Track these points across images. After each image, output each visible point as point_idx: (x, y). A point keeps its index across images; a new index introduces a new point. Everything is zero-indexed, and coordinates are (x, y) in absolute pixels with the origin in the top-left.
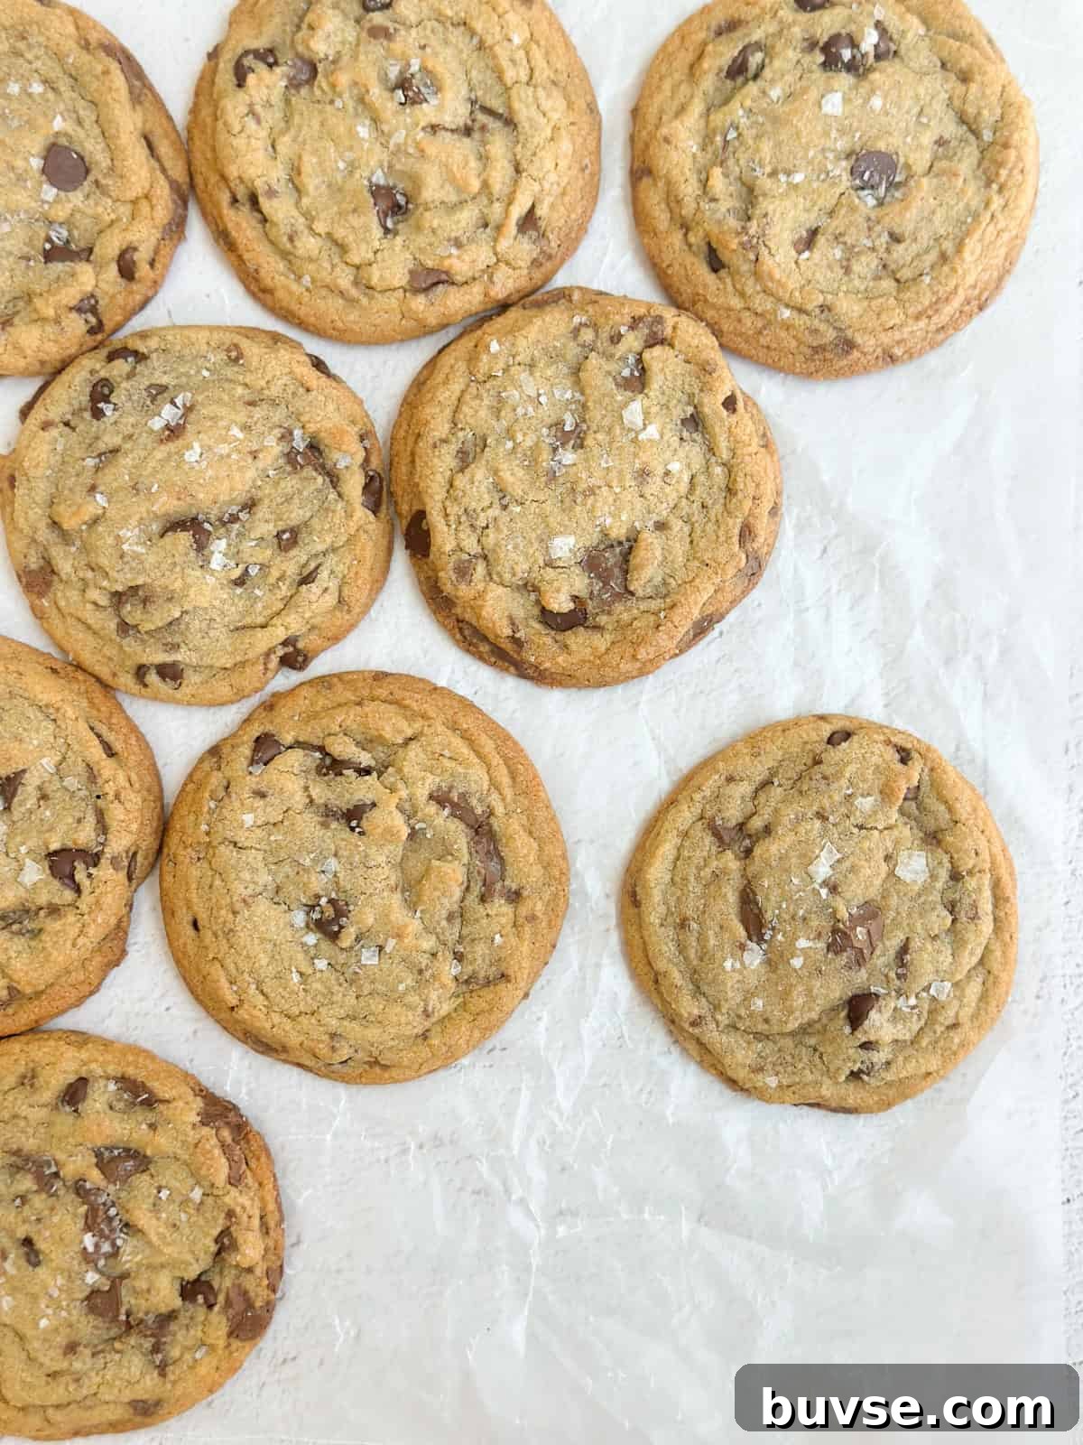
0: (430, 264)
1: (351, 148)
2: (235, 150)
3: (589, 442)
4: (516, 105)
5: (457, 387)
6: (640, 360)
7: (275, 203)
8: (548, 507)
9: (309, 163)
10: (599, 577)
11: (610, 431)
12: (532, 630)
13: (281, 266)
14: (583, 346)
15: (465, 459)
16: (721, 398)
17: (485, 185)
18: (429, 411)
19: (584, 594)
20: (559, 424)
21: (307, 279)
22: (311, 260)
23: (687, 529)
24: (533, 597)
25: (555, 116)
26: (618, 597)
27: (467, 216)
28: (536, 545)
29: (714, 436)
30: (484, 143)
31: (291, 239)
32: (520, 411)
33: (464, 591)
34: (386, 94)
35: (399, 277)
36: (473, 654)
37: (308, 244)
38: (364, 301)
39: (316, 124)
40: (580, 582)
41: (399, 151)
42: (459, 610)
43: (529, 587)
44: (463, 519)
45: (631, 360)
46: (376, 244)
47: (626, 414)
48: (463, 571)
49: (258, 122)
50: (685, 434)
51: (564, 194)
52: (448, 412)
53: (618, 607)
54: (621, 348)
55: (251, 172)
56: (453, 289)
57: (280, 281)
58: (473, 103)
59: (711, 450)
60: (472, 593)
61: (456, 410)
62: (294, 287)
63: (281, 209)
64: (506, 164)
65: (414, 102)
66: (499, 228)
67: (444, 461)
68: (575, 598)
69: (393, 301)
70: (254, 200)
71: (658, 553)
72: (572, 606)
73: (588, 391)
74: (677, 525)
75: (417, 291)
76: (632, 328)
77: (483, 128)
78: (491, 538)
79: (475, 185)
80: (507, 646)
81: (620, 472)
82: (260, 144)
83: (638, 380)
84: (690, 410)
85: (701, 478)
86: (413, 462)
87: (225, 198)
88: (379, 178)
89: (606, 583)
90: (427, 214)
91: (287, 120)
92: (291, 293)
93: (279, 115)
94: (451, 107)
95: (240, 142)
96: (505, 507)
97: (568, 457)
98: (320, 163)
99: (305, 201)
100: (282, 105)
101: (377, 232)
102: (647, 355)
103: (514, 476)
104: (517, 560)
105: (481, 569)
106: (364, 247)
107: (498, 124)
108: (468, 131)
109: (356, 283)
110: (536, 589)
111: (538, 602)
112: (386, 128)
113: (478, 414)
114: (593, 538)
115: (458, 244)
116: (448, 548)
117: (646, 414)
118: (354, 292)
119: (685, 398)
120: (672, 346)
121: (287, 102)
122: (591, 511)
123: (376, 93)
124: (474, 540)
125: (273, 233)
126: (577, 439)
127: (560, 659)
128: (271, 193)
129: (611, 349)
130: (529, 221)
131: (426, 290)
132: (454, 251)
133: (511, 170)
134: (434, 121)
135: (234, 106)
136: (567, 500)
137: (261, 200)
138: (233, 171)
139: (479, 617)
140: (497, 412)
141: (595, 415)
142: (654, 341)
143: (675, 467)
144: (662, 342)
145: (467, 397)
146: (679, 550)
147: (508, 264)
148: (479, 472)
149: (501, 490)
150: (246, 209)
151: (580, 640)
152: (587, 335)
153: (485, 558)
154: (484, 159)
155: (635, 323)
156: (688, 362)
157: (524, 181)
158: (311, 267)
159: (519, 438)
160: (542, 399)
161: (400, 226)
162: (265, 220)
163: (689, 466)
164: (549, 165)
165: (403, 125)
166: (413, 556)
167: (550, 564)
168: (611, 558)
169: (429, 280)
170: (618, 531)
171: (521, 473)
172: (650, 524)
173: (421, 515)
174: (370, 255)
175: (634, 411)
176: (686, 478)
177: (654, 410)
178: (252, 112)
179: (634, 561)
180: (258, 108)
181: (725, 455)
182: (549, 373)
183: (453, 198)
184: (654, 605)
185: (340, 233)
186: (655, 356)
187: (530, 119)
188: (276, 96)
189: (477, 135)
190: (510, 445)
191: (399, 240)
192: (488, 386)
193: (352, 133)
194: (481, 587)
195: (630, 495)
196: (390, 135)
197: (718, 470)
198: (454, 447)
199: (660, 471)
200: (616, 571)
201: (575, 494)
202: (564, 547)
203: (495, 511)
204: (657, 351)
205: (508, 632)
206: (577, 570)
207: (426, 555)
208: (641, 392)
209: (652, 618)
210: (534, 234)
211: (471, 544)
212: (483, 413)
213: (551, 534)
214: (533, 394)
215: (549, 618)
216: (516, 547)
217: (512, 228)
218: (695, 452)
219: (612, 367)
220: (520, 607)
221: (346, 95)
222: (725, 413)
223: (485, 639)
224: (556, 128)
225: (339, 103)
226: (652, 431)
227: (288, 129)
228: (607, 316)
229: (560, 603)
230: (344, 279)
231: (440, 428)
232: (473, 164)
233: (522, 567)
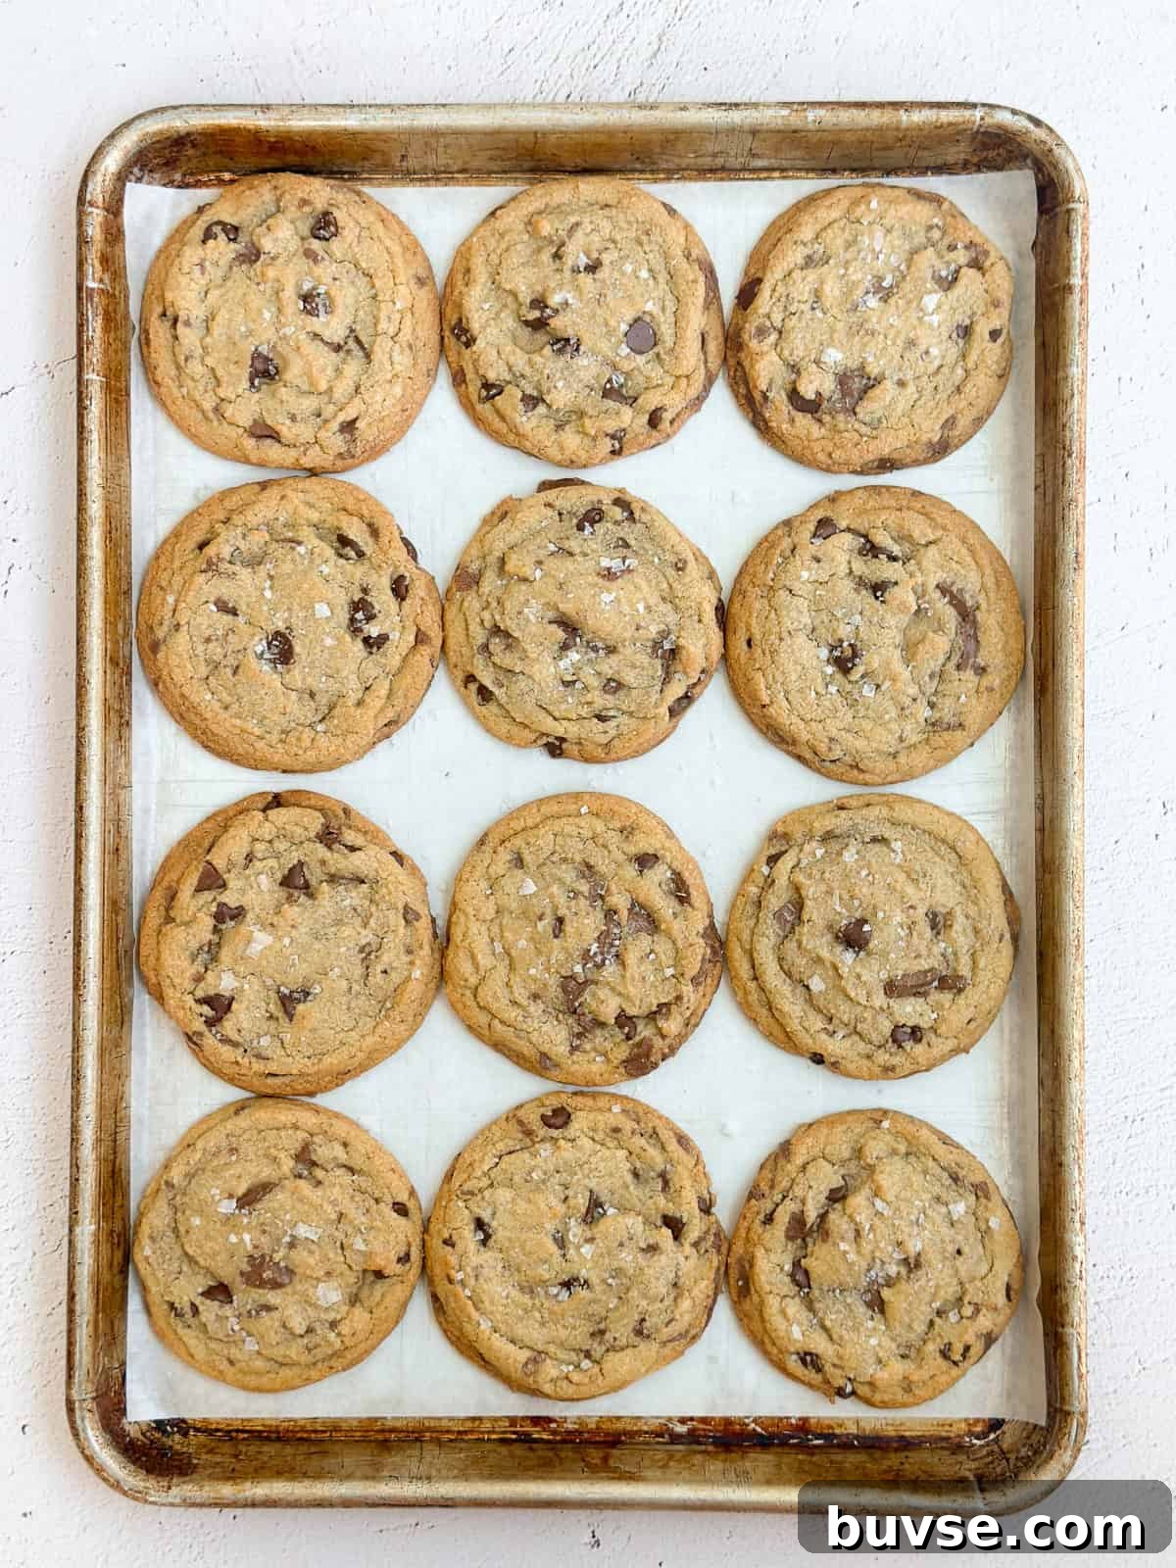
0: (269, 423)
1: (254, 321)
2: (179, 283)
3: (892, 301)
4: (376, 348)
5: (835, 214)
6: (957, 271)
7: (187, 331)
8: (840, 326)
9: (222, 317)
10: (842, 391)
11: (909, 302)
12: (779, 397)
13: (173, 372)
14: (929, 239)
15: (809, 262)
16: (991, 327)
17: (330, 390)
18: (806, 218)
19: (826, 394)
20: (881, 279)
21: (184, 391)
22: (193, 379)
23: (916, 396)
24: (794, 376)
25: (398, 368)
26: (845, 410)
27: (308, 404)
28: (817, 345)
29: (971, 347)
30: (344, 362)
31: (186, 360)
32: (862, 254)
33: (754, 344)
34: (295, 297)
35: (245, 419)
36: (733, 391)
37: (196, 368)
38: (215, 423)
39: (240, 292)
40: (828, 386)
41: (284, 338)
42: (742, 355)
43: (795, 369)
44: (783, 299)
45: (953, 267)
46: (240, 391)
47: (926, 299)
48: (761, 332)
49: (203, 274)
50: (954, 335)
51: (382, 420)
52: (818, 227)
53: (841, 417)
54: (952, 255)
55: (181, 303)
56: (277, 445)
57: (167, 381)
58: (352, 331)
59: (964, 357)
60: (758, 350)
61: (824, 229)
62: (175, 390)
63: (189, 337)
64: (351, 383)
65: (309, 313)
66: (326, 421)
67: (797, 255)
68: (819, 394)
69: (233, 433)
70: (176, 320)
71: (888, 399)
72: (813, 397)
73: (913, 269)
74: (911, 389)
75: (252, 435)
76: (966, 248)
77: (348, 352)
78: (793, 321)
79: (323, 386)
80: (757, 396)
81: (898, 333)
82: (197, 287)
83: (948, 283)
84: (967, 322)
85: (945, 370)
86: (775, 245)
87: (159, 310)
88: (264, 349)
89: (844, 396)
90: (284, 389)
91: (225, 279)
92: (171, 394)
93: (220, 273)
94: (334, 327)
95: (184, 280)
96: (813, 309)
97: (873, 302)
98: (230, 320)
99: (208, 340)
100: (226, 268)
101: (246, 384)
102: (964, 270)
103: (832, 291)
104: (798, 346)
105: (774, 337)
106: (231, 389)
107: (361, 354)
108: (338, 348)
109: (216, 409)
110: (798, 373)
111: (794, 382)
112: (283, 320)
113: (836, 239)
114: (853, 364)
115: (293, 418)
116: (761, 311)
117: (939, 307)
118: (211, 415)
119: (969, 313)
120: (984, 275)
121: (231, 268)
122: (865, 345)
123: (289, 294)
124: (780, 317)
125: (177, 349)
126: (886, 295)
127: (784, 426)
128: (187, 324)
129: (945, 252)
130: (349, 427)
131: (260, 437)
132: (288, 422)
133: (352, 390)
134: (318, 331)
135: (192, 254)
136: (854, 329)
137: (179, 325)
138: (169, 296)
139: (752, 366)
140: (848, 245)
141: (907, 286)
142: (976, 264)
143: (934, 351)
144: (980, 268)
145: (836, 225)
146: (902, 406)
147: (321, 447)
148: (812, 275)
149: (817, 295)
150: (168, 324)
151: (804, 422)
152: (936, 234)
153: (780, 333)
154: (338, 371)
155: (970, 245)
156: (987, 291)
157: (357, 400)
158: (191, 384)
159: (851, 270)
160: (881, 257)
161: (264, 387)
162: (176, 338)
163: (943, 357)
164: (379, 398)
165: (296, 324)
166: (738, 304)
167: (817, 362)
168: (857, 384)
169: (264, 432)
170: (873, 370)
171: (837, 293)
172: (896, 378)
173: (759, 281)
174: (233, 397)
175: (931, 301)
176: (937, 363)
177: (946, 307)
178: (201, 265)
179: (871, 393)
180: (207, 263)
181: (970, 365)
182: (897, 243)
183: (305, 387)
184: (864, 429)
185: (220, 373)
186: (969, 274)
187: (381, 363)
188: (224, 262)
189: (342, 354)
190: (842, 271)
191: (257, 396)
192: (854, 226)
193: (260, 313)
194: (765, 349)
195: (895, 351)
196: (284, 326)
197: (960, 372)
198: (808, 251)
199: (923, 348)
200: (856, 394)
201: (861, 329)
202: (834, 356)
203: (806, 307)
204: (972, 272)
205: (764, 387)
206: (832, 377)
207: (745, 309)
208: (945, 291)
209: (857, 436)
210: (348, 437)
211: (777, 318)
212: (839, 242)
213: (831, 343)
214: (877, 249)
215: (794, 396)
216: (804, 337)
217: (335, 426)
218: (954, 352)
219: (938, 264)
220: (782, 376)
221: (269, 284)
222: (987, 337)
223: (747, 384)
224: (396, 376)
225: (261, 287)
226: (935, 319)
227: (221, 286)
228: (955, 229)
229: (808, 391)
230: (208, 405)
231: (807, 232)
232: (330, 371)
233: (800, 352)
